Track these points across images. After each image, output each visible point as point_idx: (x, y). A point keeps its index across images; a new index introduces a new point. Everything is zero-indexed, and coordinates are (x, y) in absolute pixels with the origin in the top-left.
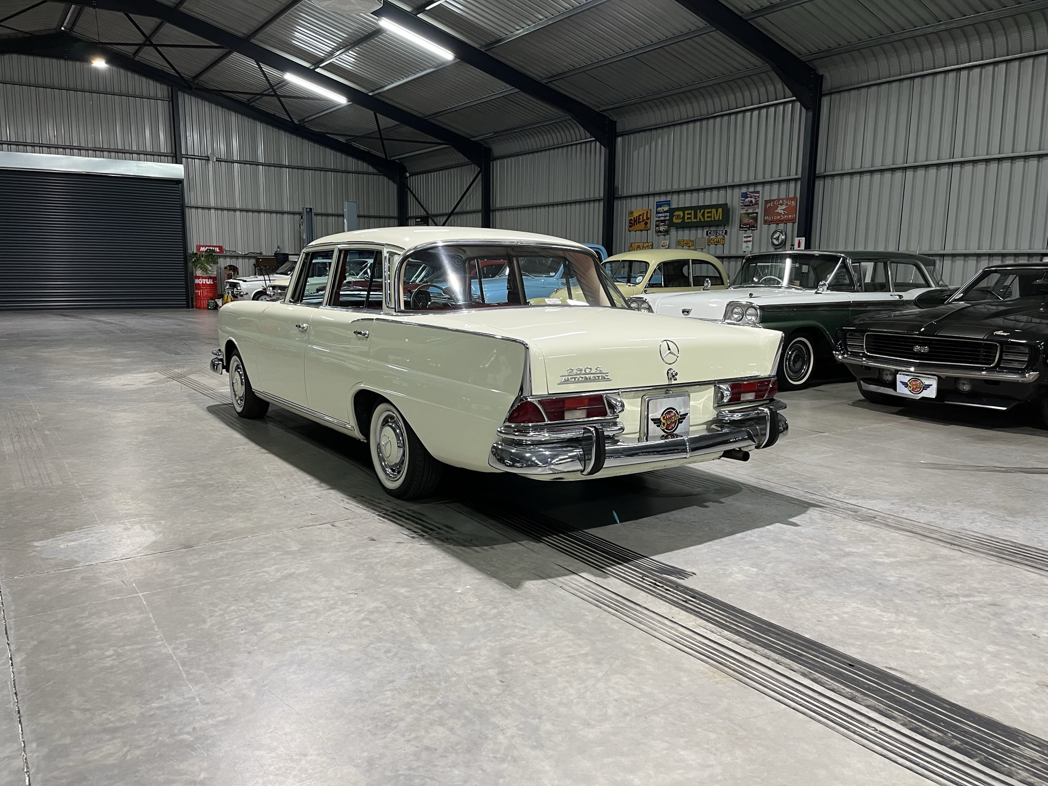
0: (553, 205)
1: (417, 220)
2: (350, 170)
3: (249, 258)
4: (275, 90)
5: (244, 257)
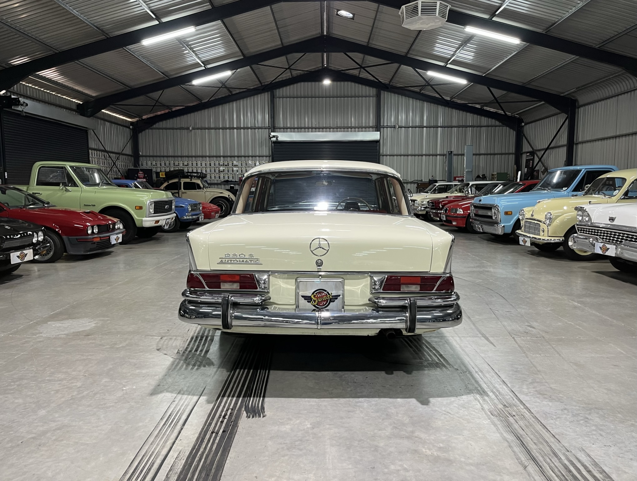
0: (619, 136)
1: (527, 154)
2: (482, 124)
3: (414, 183)
4: (429, 83)
5: (411, 183)
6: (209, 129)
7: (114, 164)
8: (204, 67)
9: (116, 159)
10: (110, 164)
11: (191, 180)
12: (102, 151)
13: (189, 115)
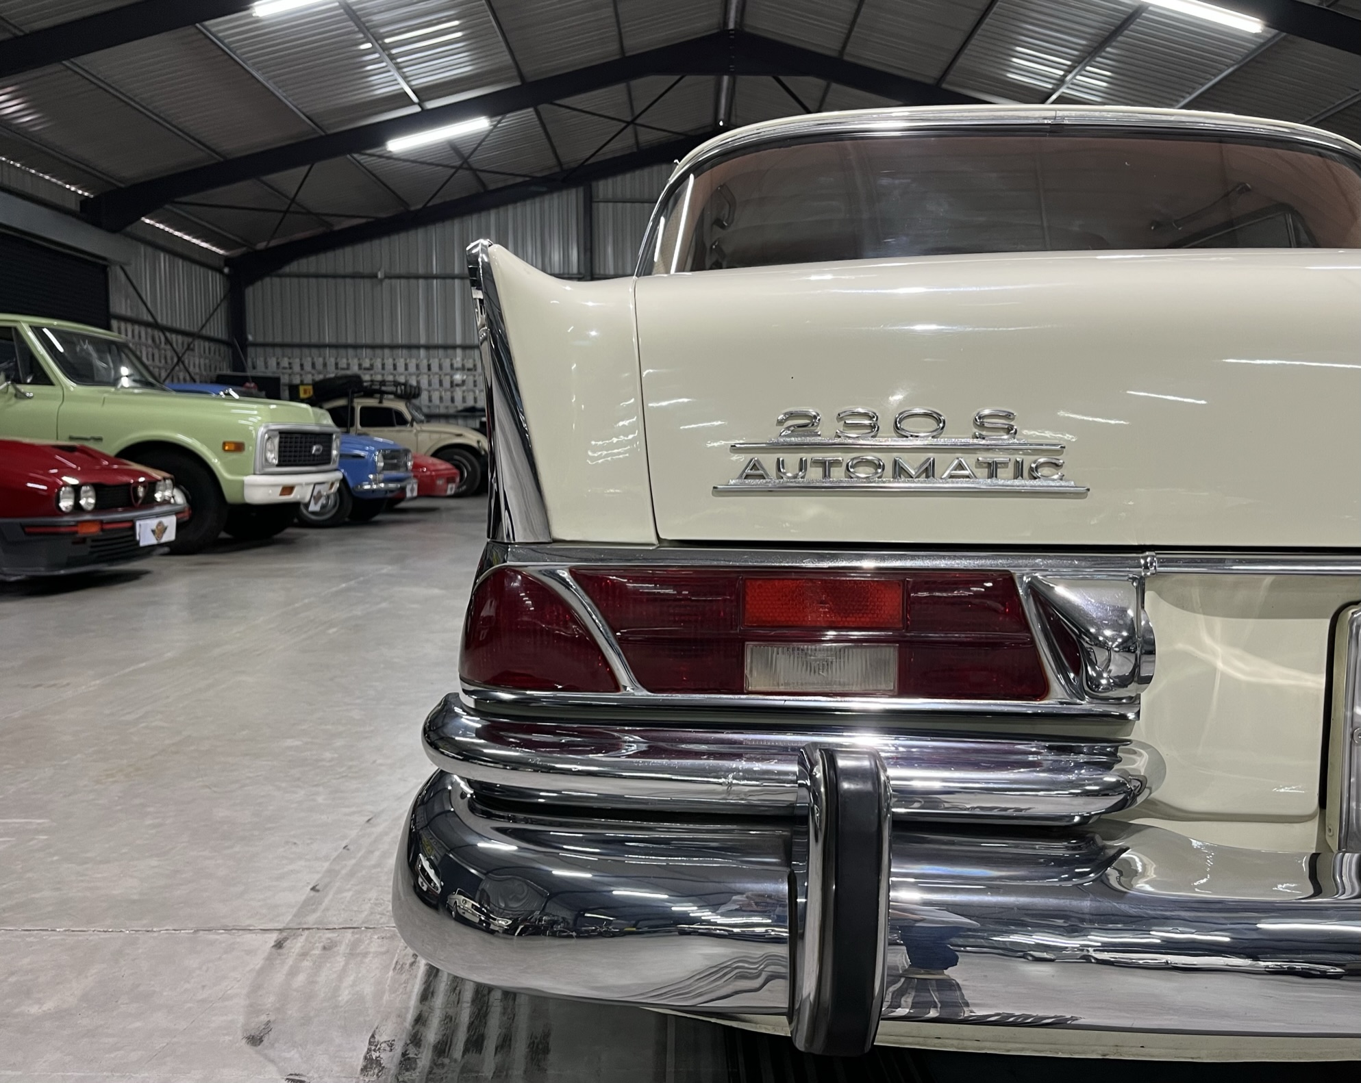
6: (428, 277)
7: (179, 359)
8: (420, 104)
9: (186, 346)
10: (169, 361)
11: (381, 402)
12: (147, 324)
13: (376, 243)
